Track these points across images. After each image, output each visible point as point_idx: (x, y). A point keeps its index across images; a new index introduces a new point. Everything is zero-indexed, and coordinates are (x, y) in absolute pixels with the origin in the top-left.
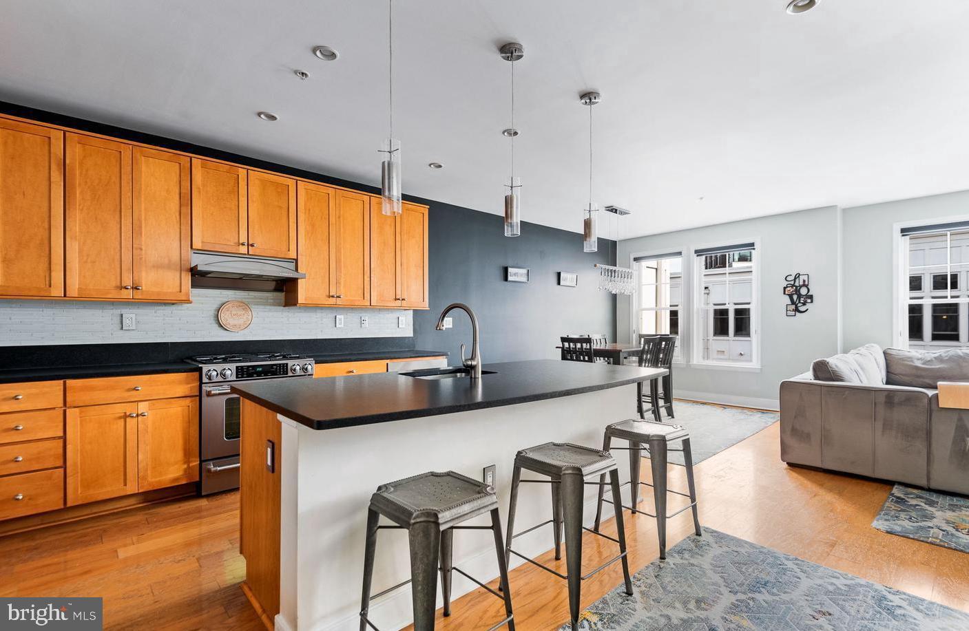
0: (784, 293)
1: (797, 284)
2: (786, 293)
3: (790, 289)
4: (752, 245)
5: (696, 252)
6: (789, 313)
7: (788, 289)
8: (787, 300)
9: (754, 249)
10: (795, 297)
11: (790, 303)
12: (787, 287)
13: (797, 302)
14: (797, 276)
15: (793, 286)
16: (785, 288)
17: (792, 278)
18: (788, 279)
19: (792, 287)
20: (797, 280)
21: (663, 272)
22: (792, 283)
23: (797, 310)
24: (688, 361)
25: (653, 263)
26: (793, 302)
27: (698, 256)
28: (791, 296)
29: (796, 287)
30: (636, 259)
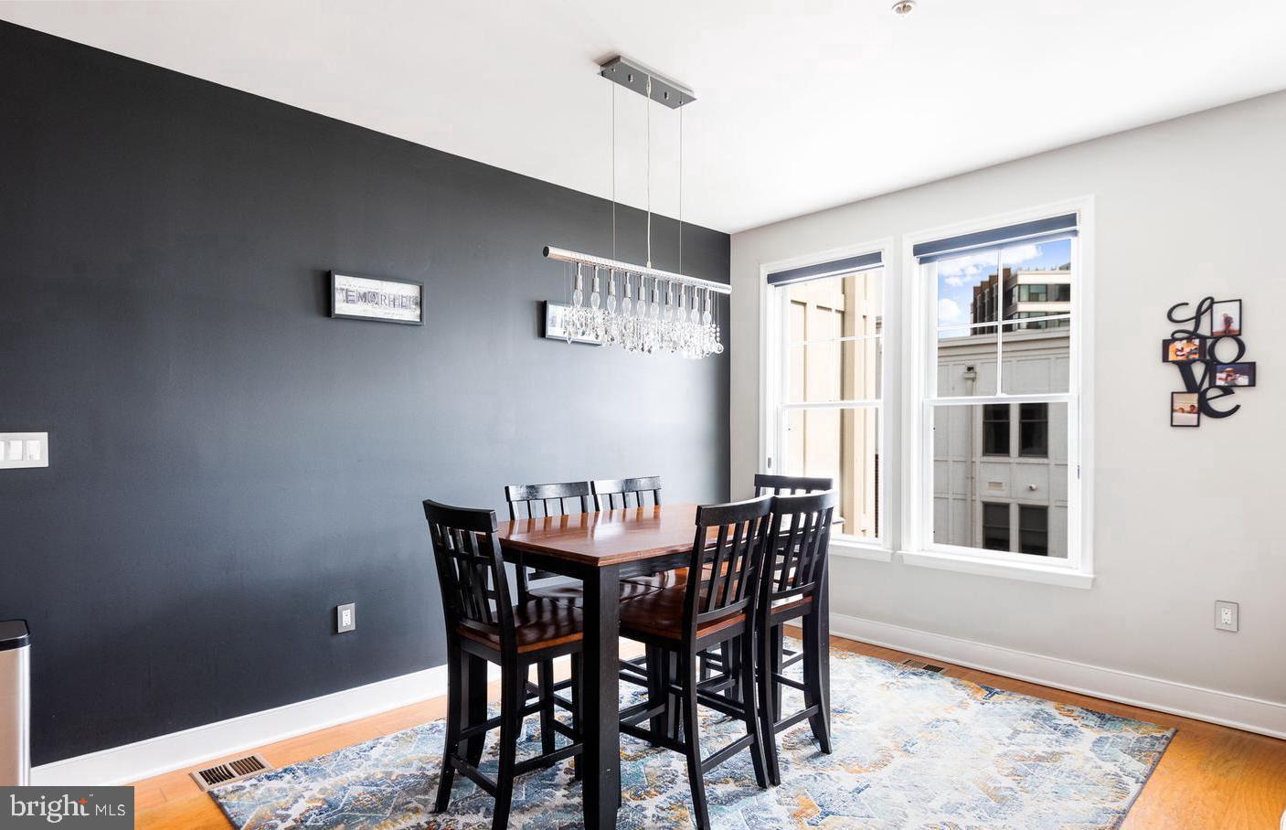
0: (1165, 359)
1: (1204, 330)
2: (1172, 357)
3: (1183, 348)
4: (1071, 220)
5: (918, 250)
6: (1180, 418)
7: (1178, 345)
8: (1175, 380)
9: (1075, 233)
10: (1198, 370)
11: (1181, 386)
12: (1174, 340)
13: (1206, 385)
14: (1208, 305)
15: (1191, 336)
16: (1166, 344)
17: (1190, 312)
18: (1177, 315)
19: (1189, 339)
20: (1205, 319)
21: (859, 321)
22: (1190, 326)
23: (1204, 408)
24: (897, 546)
25: (826, 289)
26: (1191, 386)
27: (923, 261)
28: (1185, 368)
29: (1203, 339)
30: (773, 278)
